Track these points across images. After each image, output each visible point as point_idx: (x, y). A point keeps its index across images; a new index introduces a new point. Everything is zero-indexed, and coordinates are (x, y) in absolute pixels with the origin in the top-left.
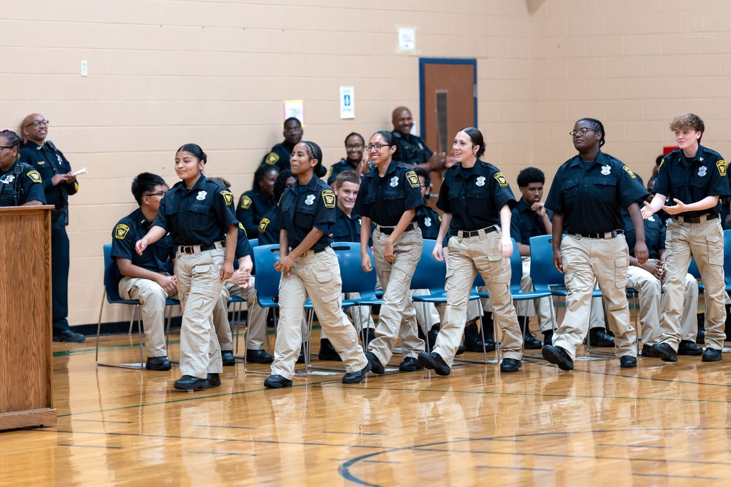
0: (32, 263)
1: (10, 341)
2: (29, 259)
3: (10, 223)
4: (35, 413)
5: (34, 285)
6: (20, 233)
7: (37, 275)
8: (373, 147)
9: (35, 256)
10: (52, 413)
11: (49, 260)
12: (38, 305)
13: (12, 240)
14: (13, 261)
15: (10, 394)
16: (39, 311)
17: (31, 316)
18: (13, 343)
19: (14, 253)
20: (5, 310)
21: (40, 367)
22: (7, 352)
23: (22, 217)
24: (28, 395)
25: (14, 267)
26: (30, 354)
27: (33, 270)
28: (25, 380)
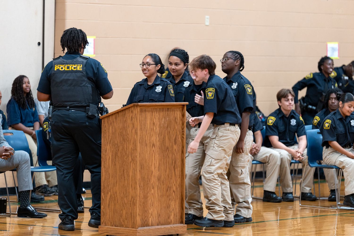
0: (174, 137)
1: (160, 183)
2: (172, 134)
3: (162, 112)
4: (174, 227)
5: (175, 150)
6: (168, 118)
7: (177, 144)
8: (145, 65)
9: (176, 132)
10: (184, 227)
11: (184, 135)
12: (177, 162)
13: (163, 122)
15: (159, 215)
16: (178, 166)
17: (173, 169)
18: (162, 184)
19: (163, 131)
20: (158, 164)
21: (177, 199)
22: (158, 190)
23: (169, 109)
24: (170, 215)
25: (163, 138)
26: (172, 191)
27: (174, 141)
28: (168, 207)
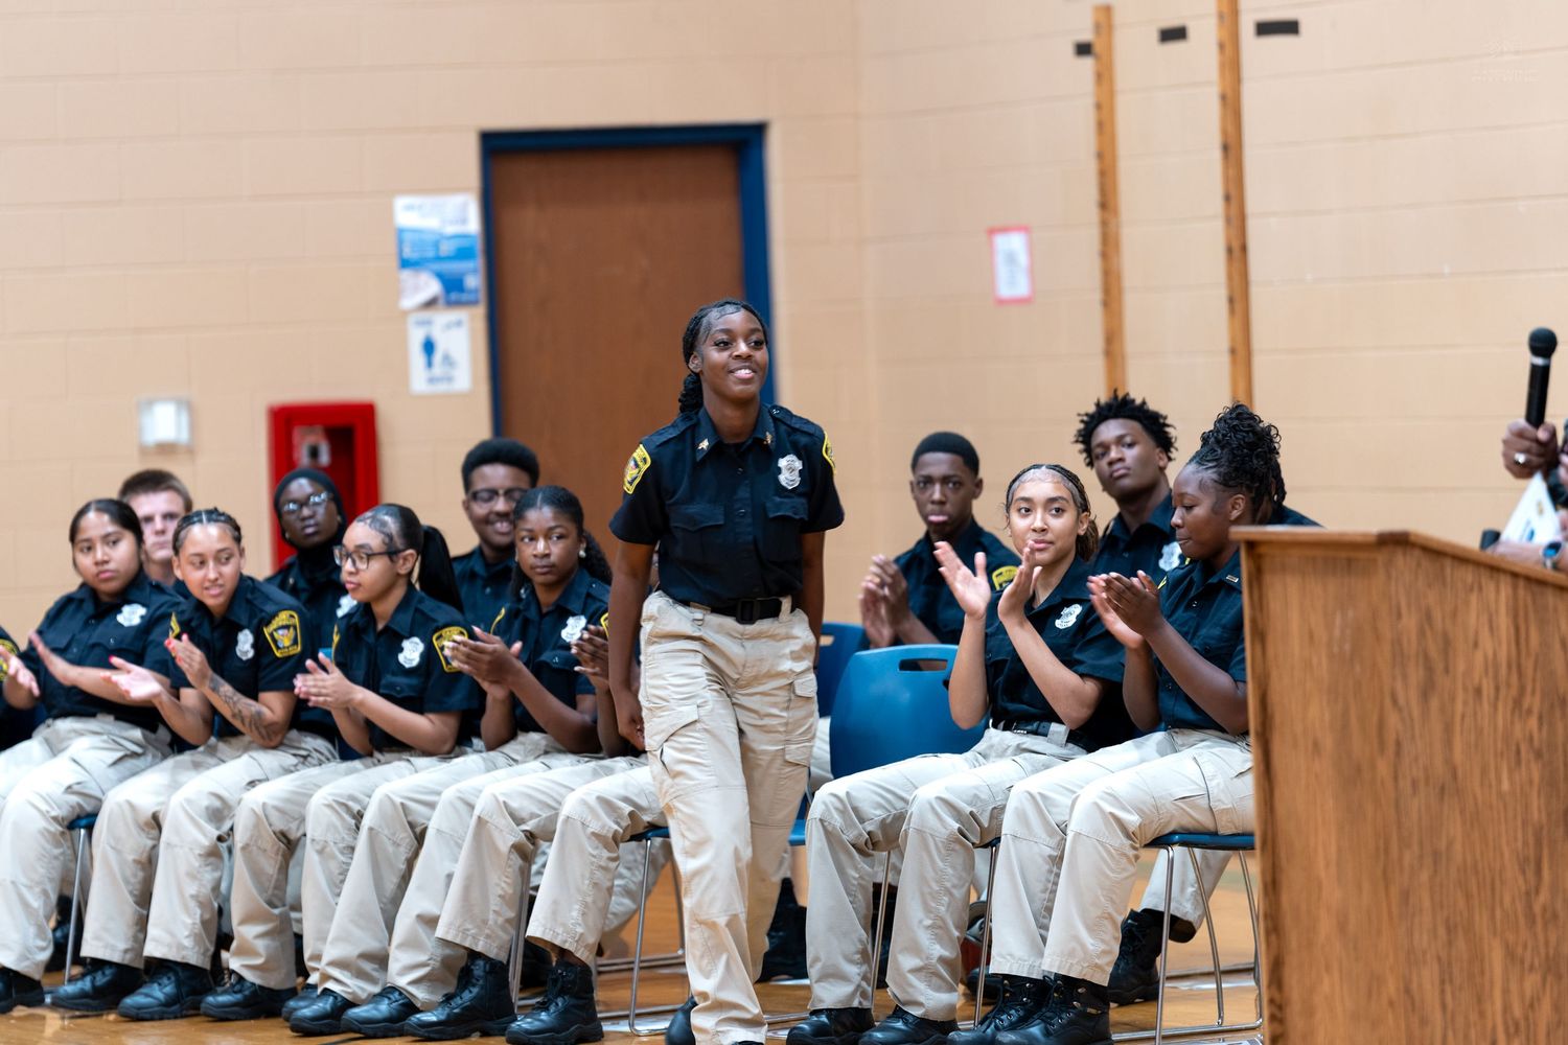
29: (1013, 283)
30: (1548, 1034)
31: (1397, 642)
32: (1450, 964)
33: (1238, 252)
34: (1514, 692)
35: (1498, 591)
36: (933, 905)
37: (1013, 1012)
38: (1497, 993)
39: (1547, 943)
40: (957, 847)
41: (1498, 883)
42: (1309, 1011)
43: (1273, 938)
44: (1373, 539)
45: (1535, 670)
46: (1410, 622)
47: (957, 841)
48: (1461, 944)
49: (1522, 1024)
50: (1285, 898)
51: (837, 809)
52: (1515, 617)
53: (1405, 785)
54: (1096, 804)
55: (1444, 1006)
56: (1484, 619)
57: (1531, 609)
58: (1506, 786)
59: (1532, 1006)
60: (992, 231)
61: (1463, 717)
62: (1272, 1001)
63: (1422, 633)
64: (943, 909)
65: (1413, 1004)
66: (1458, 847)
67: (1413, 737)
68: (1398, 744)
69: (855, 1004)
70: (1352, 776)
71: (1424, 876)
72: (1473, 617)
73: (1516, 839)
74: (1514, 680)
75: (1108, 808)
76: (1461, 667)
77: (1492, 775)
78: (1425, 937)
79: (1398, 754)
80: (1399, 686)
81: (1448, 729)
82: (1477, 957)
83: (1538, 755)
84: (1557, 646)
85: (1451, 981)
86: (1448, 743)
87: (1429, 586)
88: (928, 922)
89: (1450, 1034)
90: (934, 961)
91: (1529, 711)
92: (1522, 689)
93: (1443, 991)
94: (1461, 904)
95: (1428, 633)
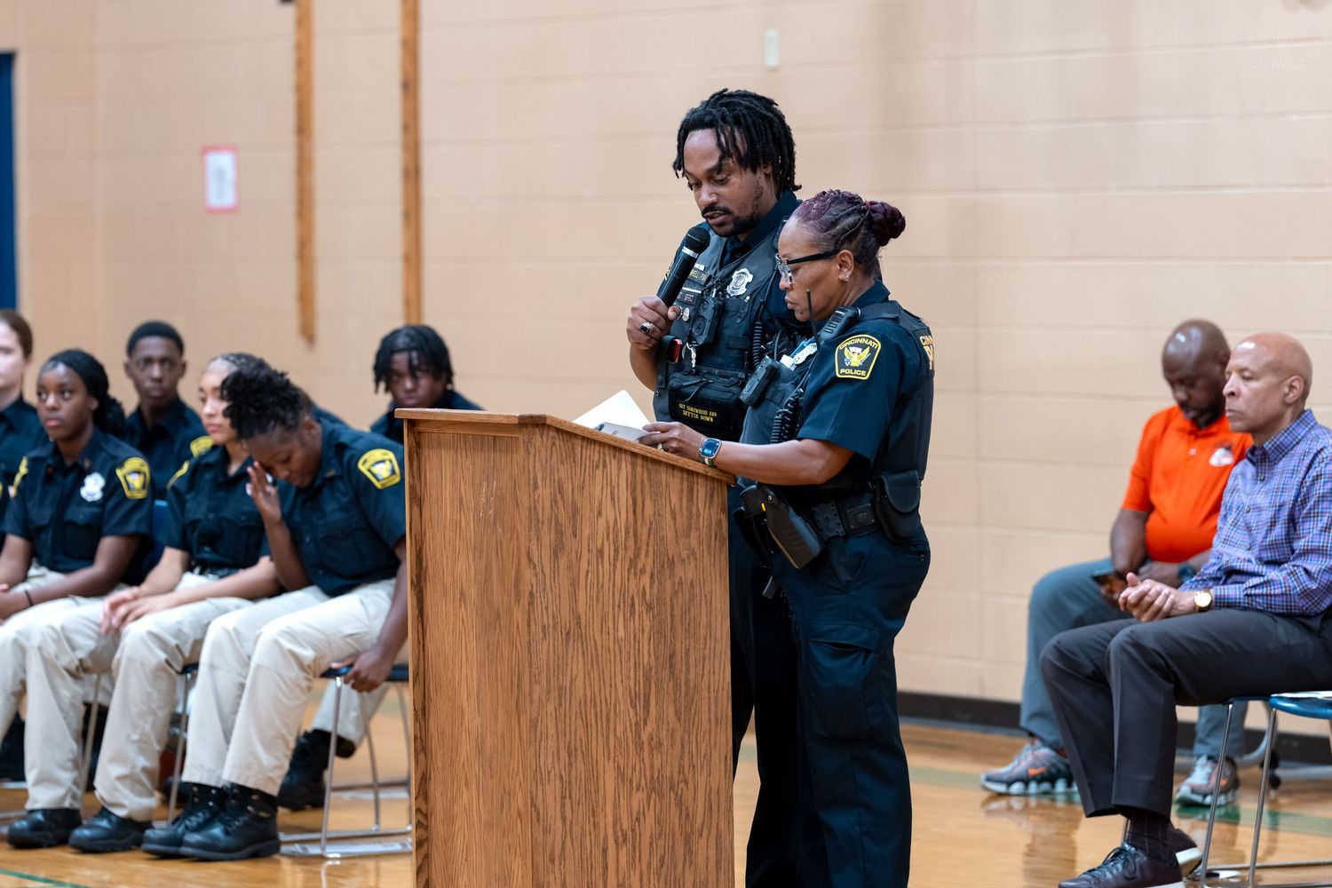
14: (484, 558)
29: (221, 194)
30: (651, 844)
31: (533, 510)
32: (570, 782)
33: (412, 174)
34: (631, 553)
35: (619, 468)
36: (141, 723)
37: (200, 814)
38: (609, 808)
39: (652, 767)
40: (163, 675)
41: (612, 714)
42: (450, 820)
43: (422, 756)
44: (516, 421)
45: (649, 536)
46: (545, 492)
47: (163, 670)
48: (580, 766)
49: (629, 833)
50: (432, 723)
51: (53, 639)
52: (634, 491)
53: (536, 629)
54: (276, 642)
55: (564, 818)
56: (607, 491)
57: (646, 483)
58: (621, 633)
59: (638, 819)
60: (205, 151)
61: (588, 572)
62: (418, 810)
63: (554, 502)
64: (148, 727)
65: (538, 813)
66: (579, 683)
67: (545, 589)
68: (531, 594)
69: (67, 804)
70: (492, 621)
71: (551, 708)
72: (597, 489)
73: (629, 678)
74: (631, 543)
75: (288, 645)
76: (587, 532)
77: (611, 624)
78: (550, 761)
79: (531, 604)
80: (534, 548)
81: (574, 583)
82: (593, 777)
83: (650, 607)
84: (668, 516)
85: (570, 797)
86: (574, 596)
87: (562, 463)
88: (135, 737)
89: (568, 841)
90: (138, 770)
91: (643, 571)
92: (637, 551)
93: (563, 805)
94: (581, 731)
95: (560, 503)
